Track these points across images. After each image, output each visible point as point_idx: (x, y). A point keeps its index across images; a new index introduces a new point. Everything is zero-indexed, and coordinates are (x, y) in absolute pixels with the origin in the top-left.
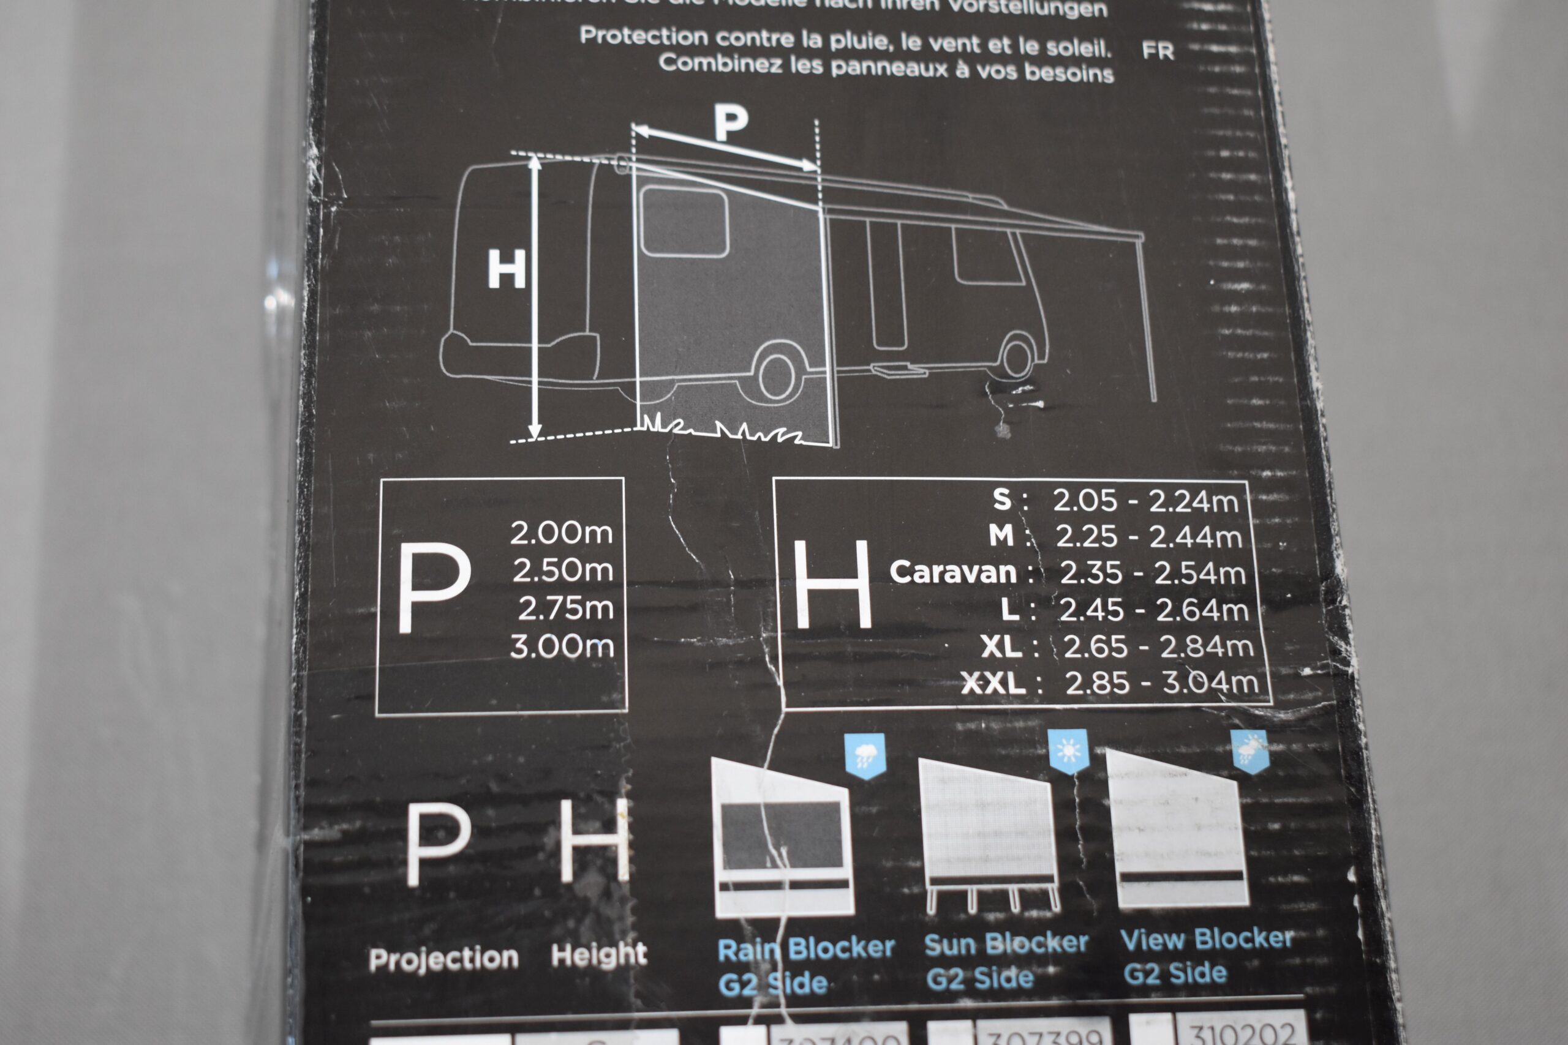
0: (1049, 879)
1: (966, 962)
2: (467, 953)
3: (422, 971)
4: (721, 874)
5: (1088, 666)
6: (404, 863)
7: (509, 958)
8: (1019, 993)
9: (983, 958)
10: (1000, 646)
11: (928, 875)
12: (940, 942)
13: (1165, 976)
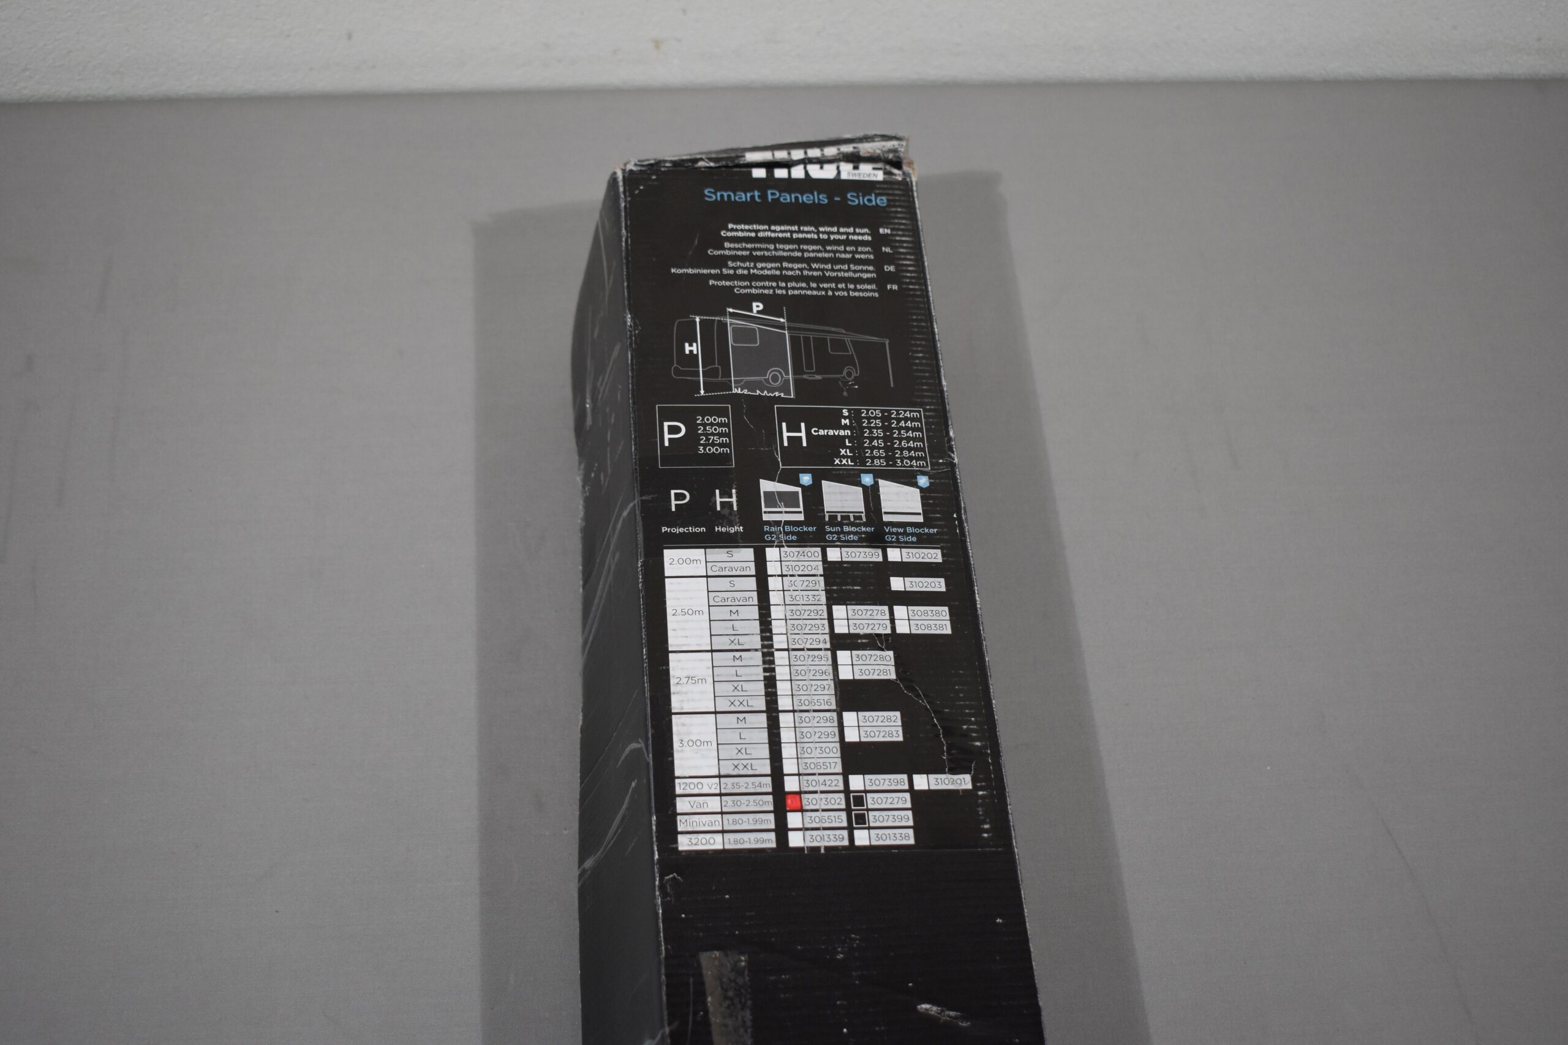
0: (862, 513)
1: (838, 533)
2: (690, 528)
3: (678, 532)
4: (764, 509)
5: (873, 458)
6: (671, 505)
7: (703, 529)
8: (854, 541)
9: (842, 532)
10: (846, 452)
11: (826, 510)
12: (830, 528)
13: (898, 539)
